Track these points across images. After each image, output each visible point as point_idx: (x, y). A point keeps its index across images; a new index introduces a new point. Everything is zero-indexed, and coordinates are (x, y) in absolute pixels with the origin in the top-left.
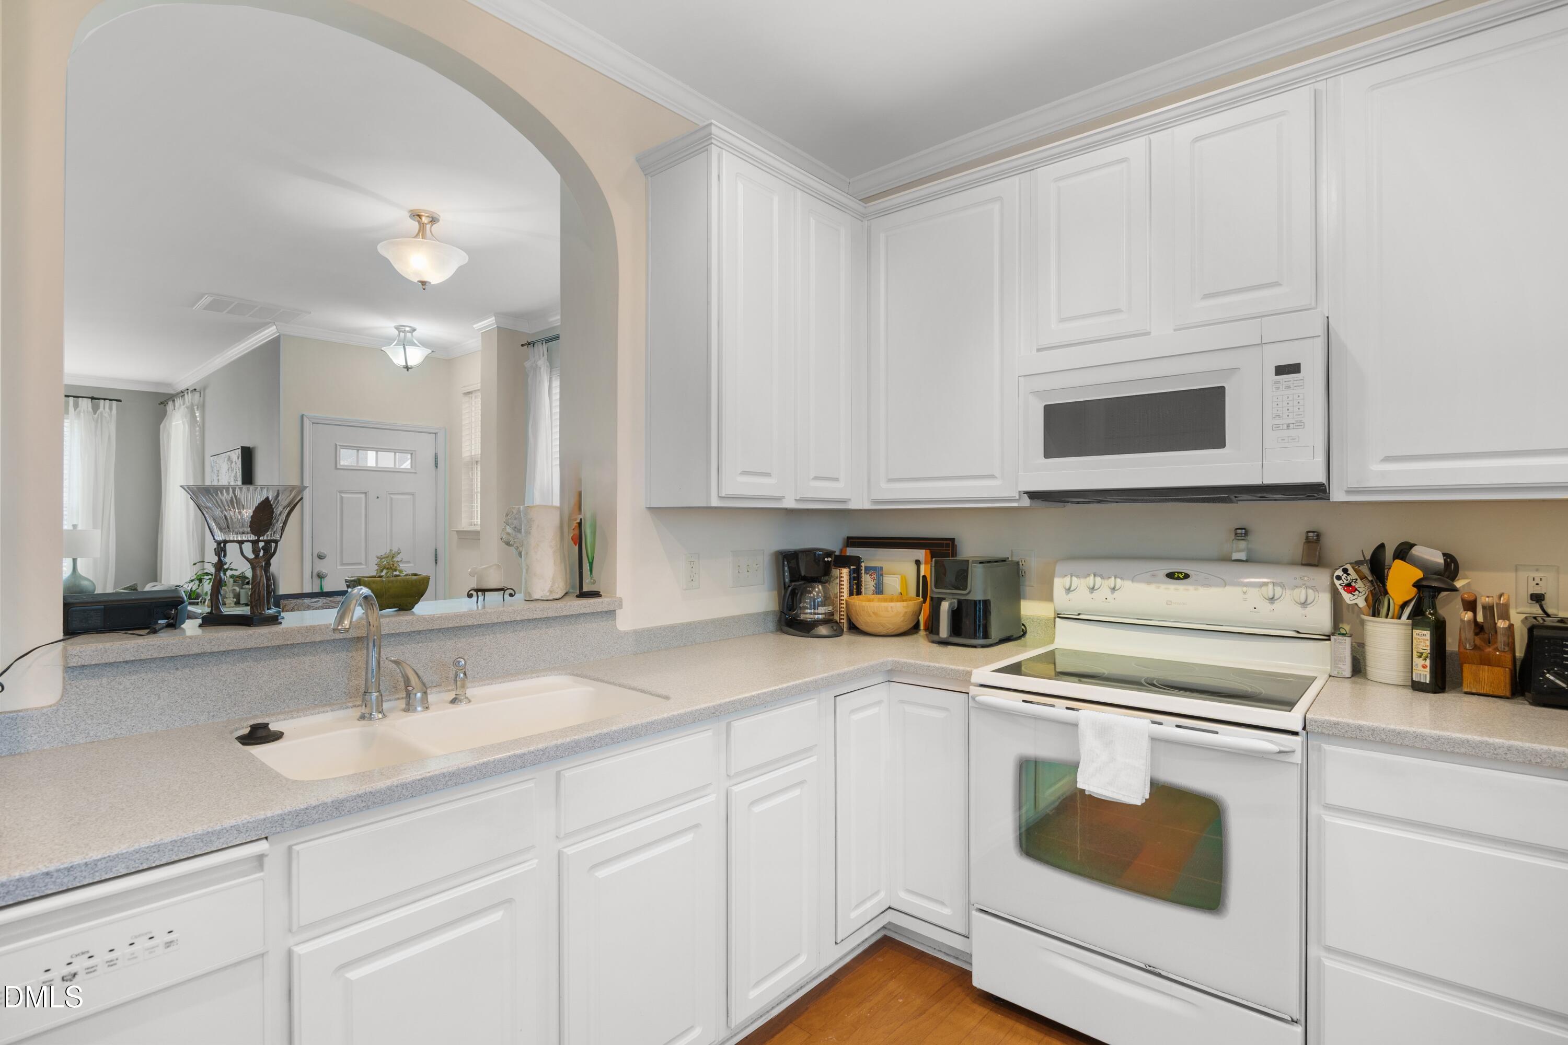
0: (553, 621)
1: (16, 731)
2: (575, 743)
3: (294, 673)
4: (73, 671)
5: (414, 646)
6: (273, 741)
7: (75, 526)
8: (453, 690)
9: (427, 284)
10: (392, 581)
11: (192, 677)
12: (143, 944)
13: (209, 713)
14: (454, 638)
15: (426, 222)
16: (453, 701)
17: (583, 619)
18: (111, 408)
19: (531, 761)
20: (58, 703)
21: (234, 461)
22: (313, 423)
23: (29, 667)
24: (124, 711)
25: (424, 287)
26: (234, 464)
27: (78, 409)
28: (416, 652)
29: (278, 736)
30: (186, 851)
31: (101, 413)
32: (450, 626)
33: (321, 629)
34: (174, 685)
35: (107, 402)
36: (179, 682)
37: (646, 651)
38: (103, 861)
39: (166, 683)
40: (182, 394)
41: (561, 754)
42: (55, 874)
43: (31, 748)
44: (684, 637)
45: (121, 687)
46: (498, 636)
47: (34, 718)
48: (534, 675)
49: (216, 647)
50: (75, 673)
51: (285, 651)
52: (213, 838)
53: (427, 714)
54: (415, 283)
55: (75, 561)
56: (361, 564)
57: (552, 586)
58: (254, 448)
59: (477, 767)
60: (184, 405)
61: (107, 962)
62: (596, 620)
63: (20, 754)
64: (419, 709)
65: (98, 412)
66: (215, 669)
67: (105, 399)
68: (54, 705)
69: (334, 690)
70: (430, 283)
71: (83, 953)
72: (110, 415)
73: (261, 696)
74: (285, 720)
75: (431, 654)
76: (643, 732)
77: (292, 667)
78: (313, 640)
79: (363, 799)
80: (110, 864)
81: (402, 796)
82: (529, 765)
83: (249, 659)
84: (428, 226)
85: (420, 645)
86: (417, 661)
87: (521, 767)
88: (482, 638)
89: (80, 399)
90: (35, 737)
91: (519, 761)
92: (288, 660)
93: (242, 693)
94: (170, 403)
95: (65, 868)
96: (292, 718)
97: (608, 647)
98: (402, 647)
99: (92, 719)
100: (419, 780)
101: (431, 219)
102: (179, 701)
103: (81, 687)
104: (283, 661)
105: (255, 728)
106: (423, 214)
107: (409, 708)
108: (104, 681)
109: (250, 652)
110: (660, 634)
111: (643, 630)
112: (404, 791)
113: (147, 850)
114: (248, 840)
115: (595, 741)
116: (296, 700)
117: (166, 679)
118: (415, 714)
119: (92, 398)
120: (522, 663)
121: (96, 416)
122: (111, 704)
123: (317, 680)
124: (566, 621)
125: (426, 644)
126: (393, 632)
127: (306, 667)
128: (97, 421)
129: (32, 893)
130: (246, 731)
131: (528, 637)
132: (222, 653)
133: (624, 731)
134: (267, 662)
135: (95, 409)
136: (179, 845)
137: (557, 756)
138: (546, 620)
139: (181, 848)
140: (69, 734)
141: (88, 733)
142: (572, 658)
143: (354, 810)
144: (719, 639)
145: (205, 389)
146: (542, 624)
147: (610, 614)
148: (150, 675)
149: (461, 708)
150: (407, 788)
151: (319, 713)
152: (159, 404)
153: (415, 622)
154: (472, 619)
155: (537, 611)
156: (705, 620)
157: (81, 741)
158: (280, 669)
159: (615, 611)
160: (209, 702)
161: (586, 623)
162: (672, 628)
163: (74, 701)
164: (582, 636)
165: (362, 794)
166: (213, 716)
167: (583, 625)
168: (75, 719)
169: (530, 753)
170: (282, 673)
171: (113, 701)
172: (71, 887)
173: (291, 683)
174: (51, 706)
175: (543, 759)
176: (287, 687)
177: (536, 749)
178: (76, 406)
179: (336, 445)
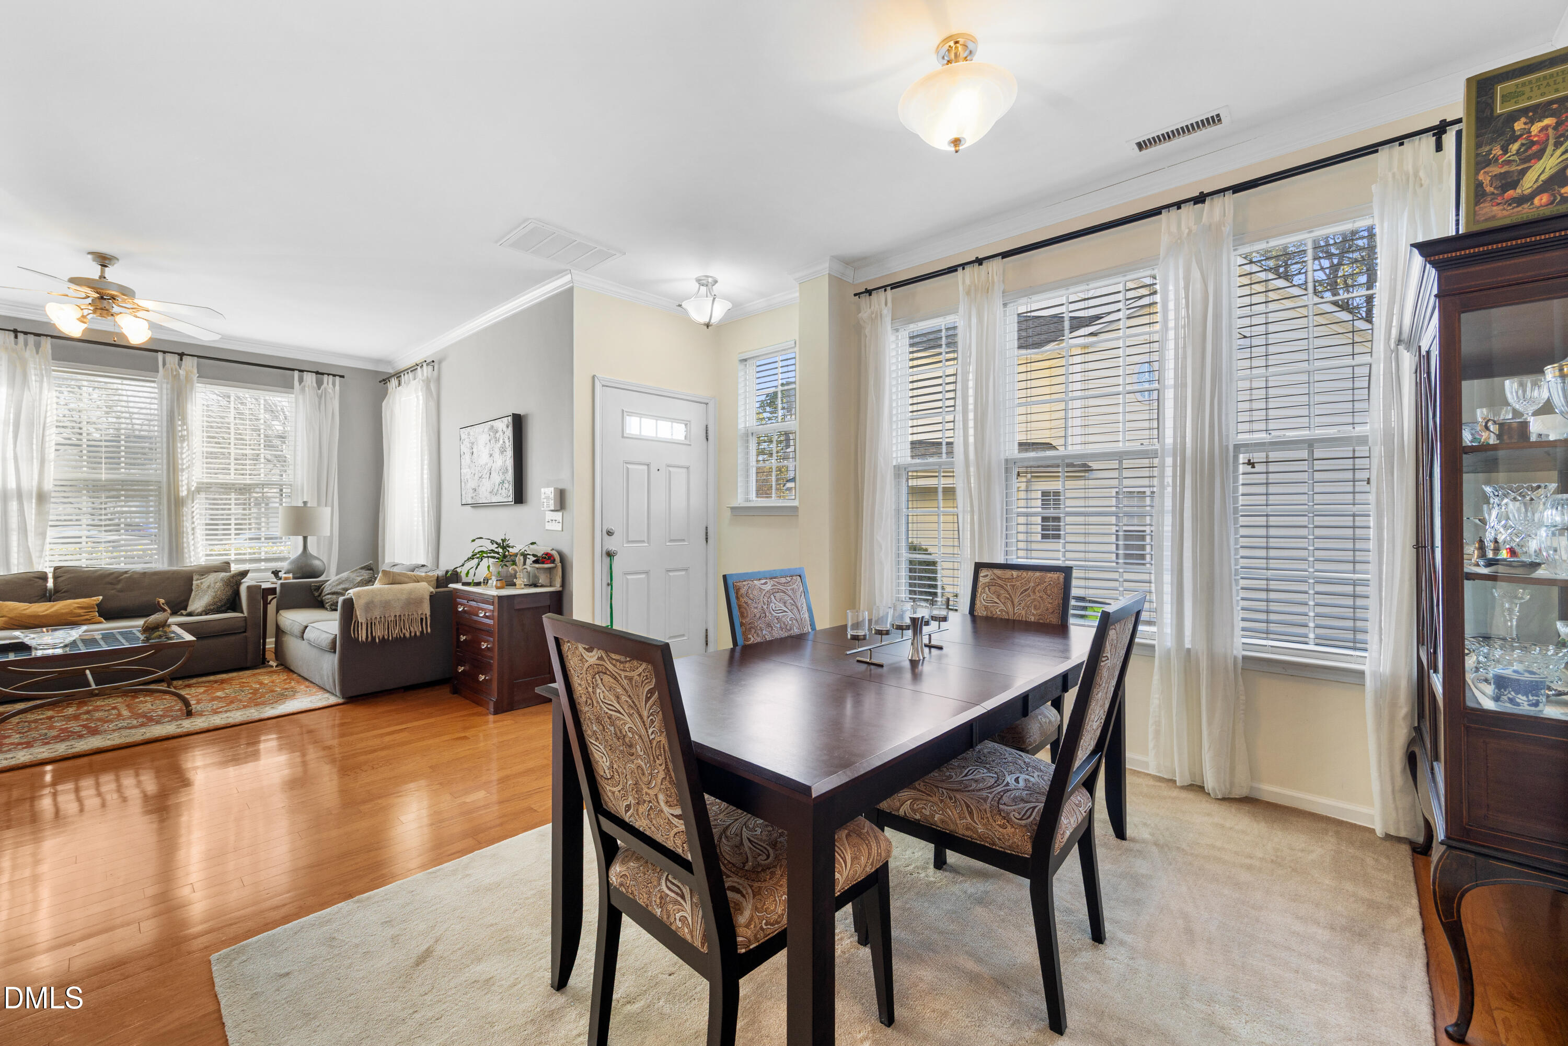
7: (305, 503)
9: (962, 142)
18: (334, 384)
21: (500, 430)
22: (603, 386)
26: (500, 433)
27: (303, 384)
31: (325, 389)
35: (331, 377)
40: (413, 369)
55: (305, 539)
56: (643, 541)
58: (526, 416)
60: (415, 379)
65: (322, 387)
67: (328, 374)
72: (334, 392)
89: (305, 373)
94: (394, 382)
119: (317, 373)
121: (320, 391)
128: (321, 397)
135: (319, 384)
145: (440, 362)
152: (380, 382)
178: (301, 380)
179: (623, 411)
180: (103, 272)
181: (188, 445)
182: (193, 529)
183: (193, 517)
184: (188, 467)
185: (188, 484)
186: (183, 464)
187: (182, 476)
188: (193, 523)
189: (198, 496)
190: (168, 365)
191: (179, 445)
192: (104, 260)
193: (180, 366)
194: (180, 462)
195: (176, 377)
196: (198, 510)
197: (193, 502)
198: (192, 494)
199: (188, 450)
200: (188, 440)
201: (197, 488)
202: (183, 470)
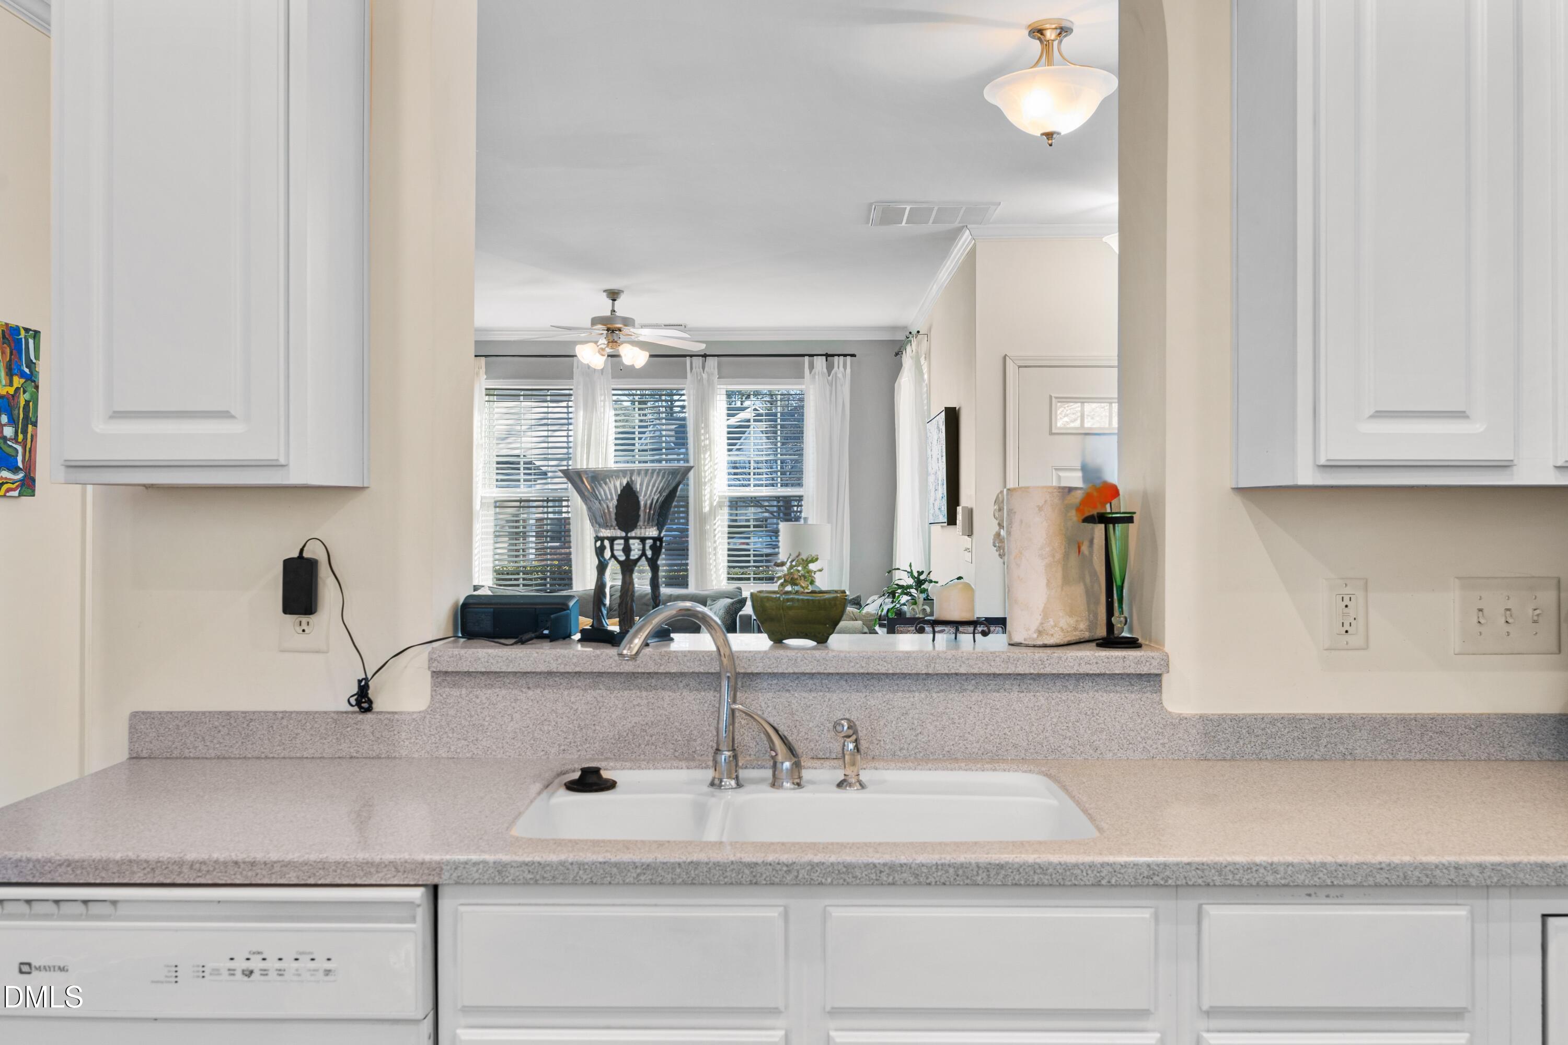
0: (1031, 682)
1: (392, 733)
2: (845, 867)
3: (651, 711)
4: (441, 676)
5: (804, 694)
6: (596, 791)
8: (839, 768)
9: (1054, 136)
10: (792, 600)
11: (543, 699)
12: (305, 962)
13: (560, 745)
14: (864, 690)
15: (1053, 38)
16: (840, 785)
17: (1090, 684)
18: (845, 367)
19: (767, 877)
20: (426, 711)
21: (940, 429)
22: (1020, 367)
23: (406, 667)
24: (481, 728)
25: (1050, 142)
26: (940, 432)
27: (814, 370)
28: (808, 703)
29: (610, 785)
30: (348, 877)
31: (836, 373)
32: (852, 670)
33: (676, 657)
34: (525, 707)
35: (842, 358)
36: (530, 704)
37: (1229, 757)
38: (279, 865)
39: (518, 703)
40: (909, 339)
41: (820, 879)
42: (242, 866)
43: (404, 754)
44: (1324, 741)
45: (478, 701)
46: (935, 695)
47: (407, 722)
48: (986, 766)
49: (563, 666)
50: (439, 679)
51: (640, 681)
52: (373, 870)
53: (798, 795)
54: (1037, 137)
57: (1042, 624)
58: (960, 410)
59: (683, 864)
60: (911, 354)
61: (277, 970)
62: (1118, 688)
63: (395, 758)
64: (787, 785)
65: (833, 372)
66: (566, 693)
67: (839, 355)
68: (423, 712)
69: (699, 741)
70: (1059, 133)
71: (259, 953)
72: (844, 376)
73: (614, 735)
74: (631, 769)
75: (828, 710)
76: (980, 878)
77: (648, 703)
78: (667, 670)
79: (530, 869)
80: (284, 869)
81: (578, 878)
82: (764, 882)
83: (601, 686)
84: (1056, 43)
85: (814, 694)
86: (808, 717)
87: (751, 883)
88: (907, 696)
89: (815, 357)
90: (407, 743)
91: (747, 872)
92: (644, 694)
93: (593, 728)
94: (903, 351)
95: (250, 862)
96: (640, 768)
97: (1144, 739)
98: (788, 695)
99: (453, 733)
100: (600, 863)
101: (1059, 31)
102: (531, 726)
103: (444, 696)
104: (638, 693)
105: (586, 772)
106: (1047, 26)
107: (775, 783)
108: (464, 691)
109: (602, 677)
110: (1263, 729)
111: (1222, 718)
112: (581, 872)
113: (315, 864)
114: (406, 883)
115: (881, 872)
116: (653, 747)
117: (519, 698)
118: (781, 790)
119: (827, 355)
120: (975, 744)
121: (832, 377)
122: (469, 719)
123: (677, 724)
124: (1058, 684)
125: (822, 694)
126: (770, 671)
127: (665, 706)
128: (831, 385)
129: (225, 878)
130: (576, 775)
131: (986, 704)
132: (573, 674)
133: (940, 867)
134: (621, 693)
135: (830, 368)
136: (341, 867)
137: (812, 879)
138: (1019, 677)
139: (344, 872)
140: (434, 745)
141: (450, 748)
142: (1069, 750)
143: (519, 880)
144: (1419, 756)
146: (1012, 684)
147: (1152, 680)
148: (504, 692)
149: (850, 794)
150: (585, 870)
151: (671, 768)
152: (894, 355)
153: (799, 660)
154: (885, 664)
155: (1027, 662)
156: (1381, 715)
157: (444, 755)
158: (635, 703)
159: (1159, 675)
160: (560, 733)
161: (1097, 691)
162: (1294, 721)
163: (438, 710)
164: (1089, 713)
165: (529, 862)
166: (564, 750)
167: (1091, 694)
168: (439, 729)
169: (765, 864)
170: (638, 709)
171: (471, 716)
172: (254, 882)
173: (647, 724)
174: (420, 712)
175: (788, 878)
176: (643, 727)
177: (777, 861)
178: (812, 367)
179: (1051, 397)
180: (613, 305)
181: (710, 455)
182: (715, 549)
183: (715, 536)
184: (711, 480)
185: (711, 497)
186: (705, 477)
187: (705, 490)
188: (715, 542)
189: (720, 511)
190: (694, 369)
191: (702, 456)
192: (613, 295)
193: (703, 368)
194: (703, 474)
195: (700, 381)
196: (720, 528)
197: (715, 519)
198: (713, 511)
199: (711, 461)
200: (710, 450)
201: (719, 502)
202: (705, 483)
